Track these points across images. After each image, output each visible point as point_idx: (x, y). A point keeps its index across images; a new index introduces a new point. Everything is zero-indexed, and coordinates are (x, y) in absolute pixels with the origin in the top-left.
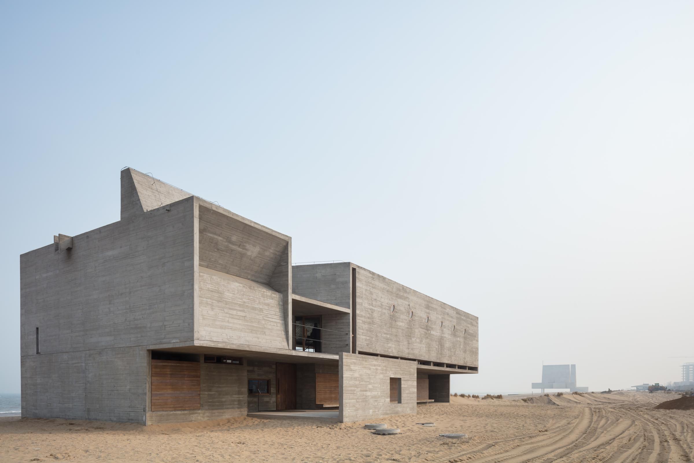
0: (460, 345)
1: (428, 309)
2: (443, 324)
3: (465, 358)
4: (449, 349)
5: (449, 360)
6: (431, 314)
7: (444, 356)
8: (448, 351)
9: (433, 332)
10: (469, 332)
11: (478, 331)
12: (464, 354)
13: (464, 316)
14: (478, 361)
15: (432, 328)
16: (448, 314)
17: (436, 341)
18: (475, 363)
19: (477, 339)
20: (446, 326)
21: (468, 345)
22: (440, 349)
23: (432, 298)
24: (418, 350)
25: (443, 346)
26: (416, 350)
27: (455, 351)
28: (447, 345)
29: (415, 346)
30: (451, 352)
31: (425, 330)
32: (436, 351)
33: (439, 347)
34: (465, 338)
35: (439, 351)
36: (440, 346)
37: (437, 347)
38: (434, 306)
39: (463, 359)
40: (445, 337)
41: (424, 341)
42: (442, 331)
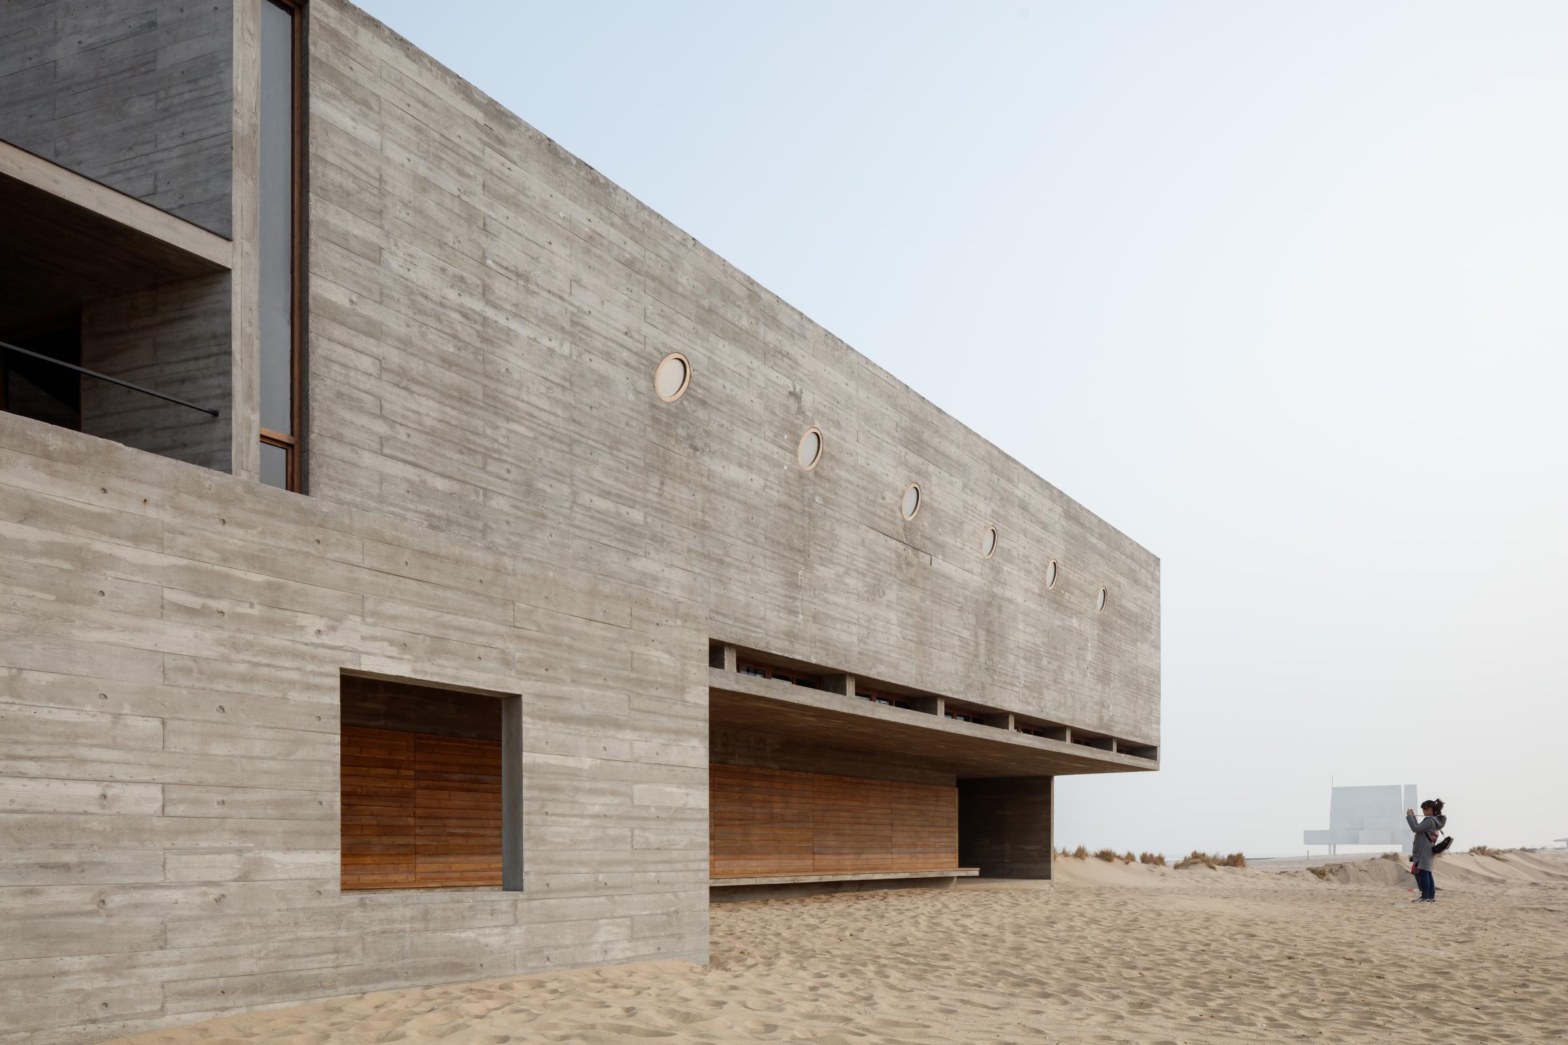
0: (1080, 649)
1: (919, 453)
2: (1001, 542)
3: (1102, 704)
4: (1032, 655)
5: (1028, 704)
6: (934, 479)
7: (1003, 679)
8: (1022, 662)
9: (939, 563)
10: (1121, 606)
11: (1158, 610)
12: (1099, 687)
13: (1101, 537)
14: (1158, 722)
15: (941, 547)
16: (1024, 507)
17: (961, 609)
18: (1145, 729)
19: (1153, 637)
20: (1015, 553)
21: (1118, 656)
22: (982, 650)
23: (939, 410)
24: (854, 629)
25: (997, 639)
26: (838, 626)
27: (1060, 667)
28: (1021, 635)
29: (835, 604)
30: (1039, 667)
31: (901, 547)
32: (964, 654)
33: (976, 635)
34: (1105, 626)
35: (977, 656)
36: (982, 634)
37: (966, 634)
38: (952, 450)
39: (1097, 708)
40: (1010, 601)
41: (891, 595)
42: (997, 570)
